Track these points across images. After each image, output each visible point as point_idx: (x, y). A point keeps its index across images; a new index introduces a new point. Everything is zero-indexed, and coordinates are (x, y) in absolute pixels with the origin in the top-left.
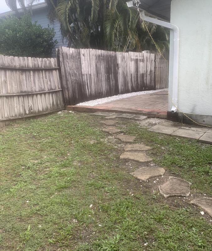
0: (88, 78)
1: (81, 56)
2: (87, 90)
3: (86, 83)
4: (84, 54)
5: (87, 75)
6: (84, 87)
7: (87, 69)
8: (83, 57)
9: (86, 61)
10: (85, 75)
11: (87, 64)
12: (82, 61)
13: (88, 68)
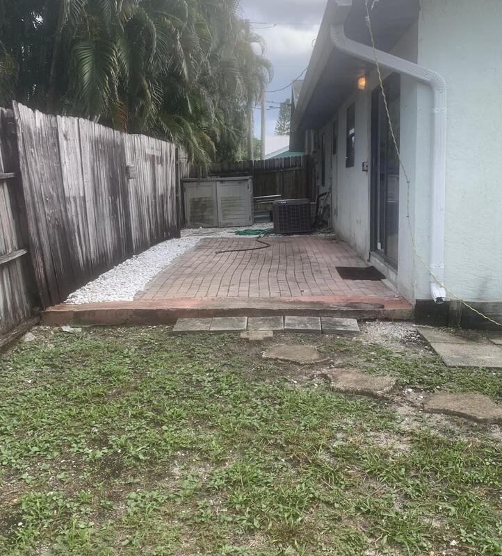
0: (79, 209)
1: (60, 140)
2: (79, 248)
3: (76, 228)
4: (67, 132)
5: (75, 198)
6: (72, 240)
7: (76, 182)
8: (65, 142)
9: (72, 156)
10: (72, 200)
11: (75, 165)
12: (62, 154)
13: (78, 178)
